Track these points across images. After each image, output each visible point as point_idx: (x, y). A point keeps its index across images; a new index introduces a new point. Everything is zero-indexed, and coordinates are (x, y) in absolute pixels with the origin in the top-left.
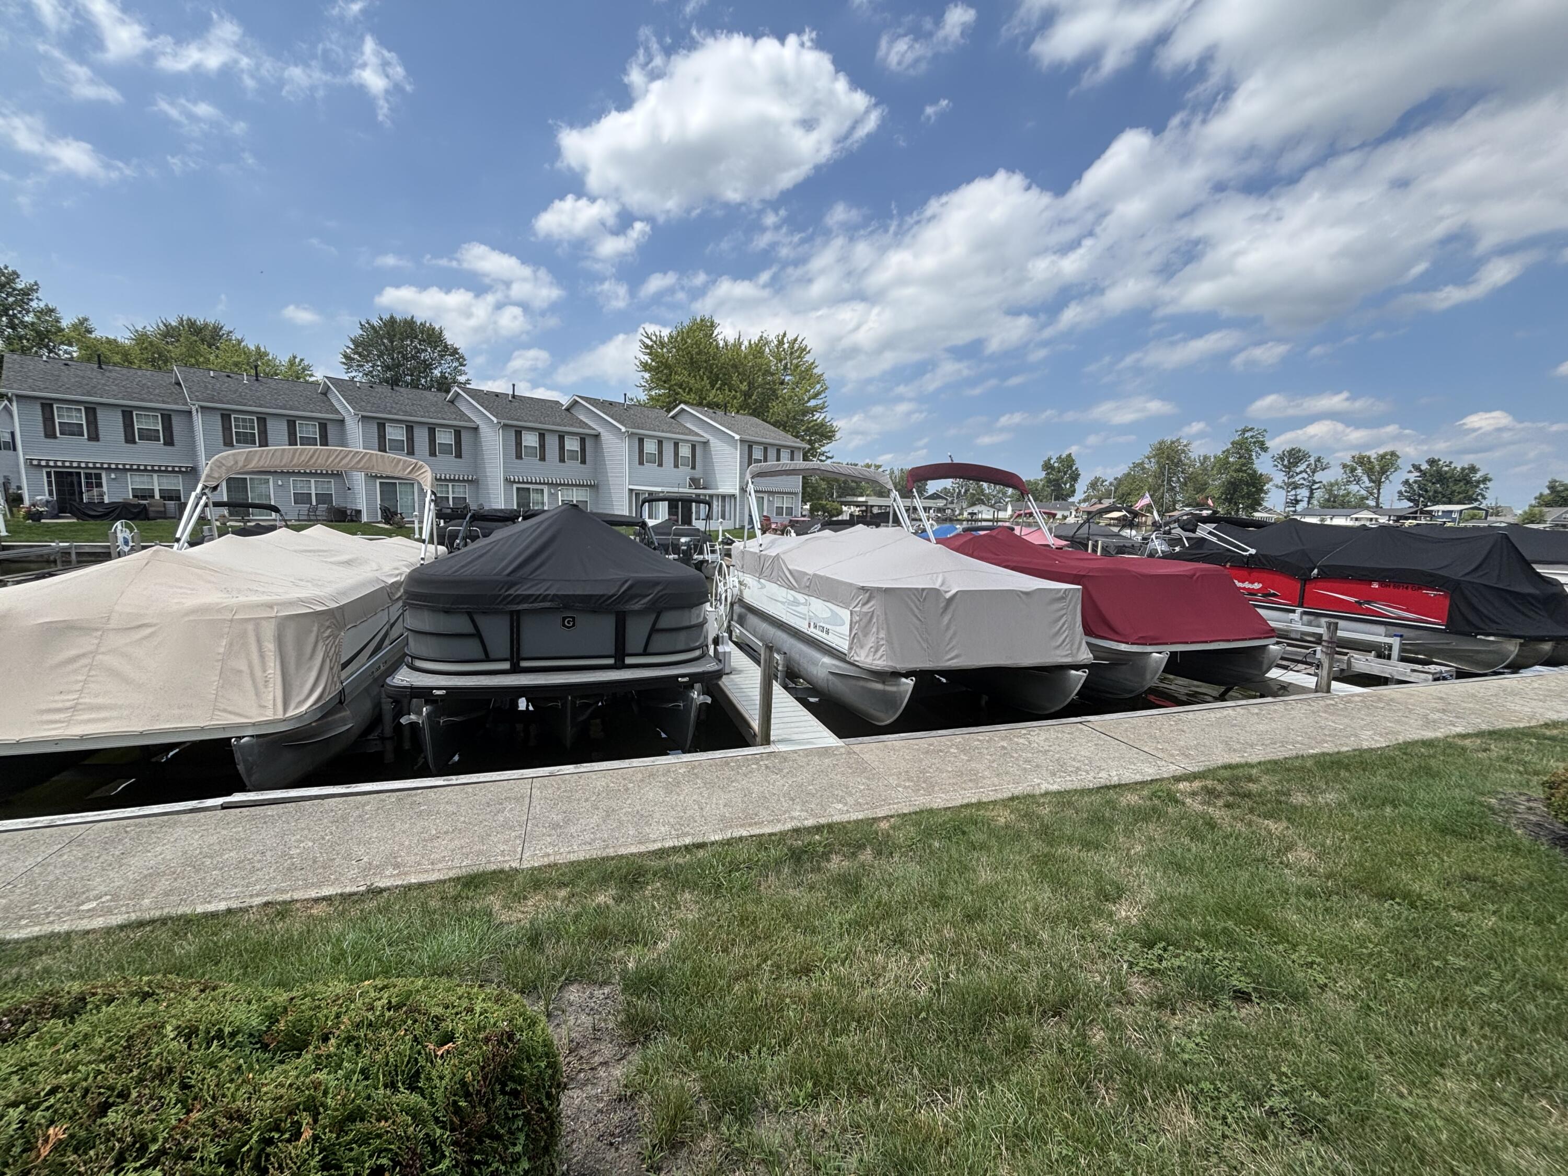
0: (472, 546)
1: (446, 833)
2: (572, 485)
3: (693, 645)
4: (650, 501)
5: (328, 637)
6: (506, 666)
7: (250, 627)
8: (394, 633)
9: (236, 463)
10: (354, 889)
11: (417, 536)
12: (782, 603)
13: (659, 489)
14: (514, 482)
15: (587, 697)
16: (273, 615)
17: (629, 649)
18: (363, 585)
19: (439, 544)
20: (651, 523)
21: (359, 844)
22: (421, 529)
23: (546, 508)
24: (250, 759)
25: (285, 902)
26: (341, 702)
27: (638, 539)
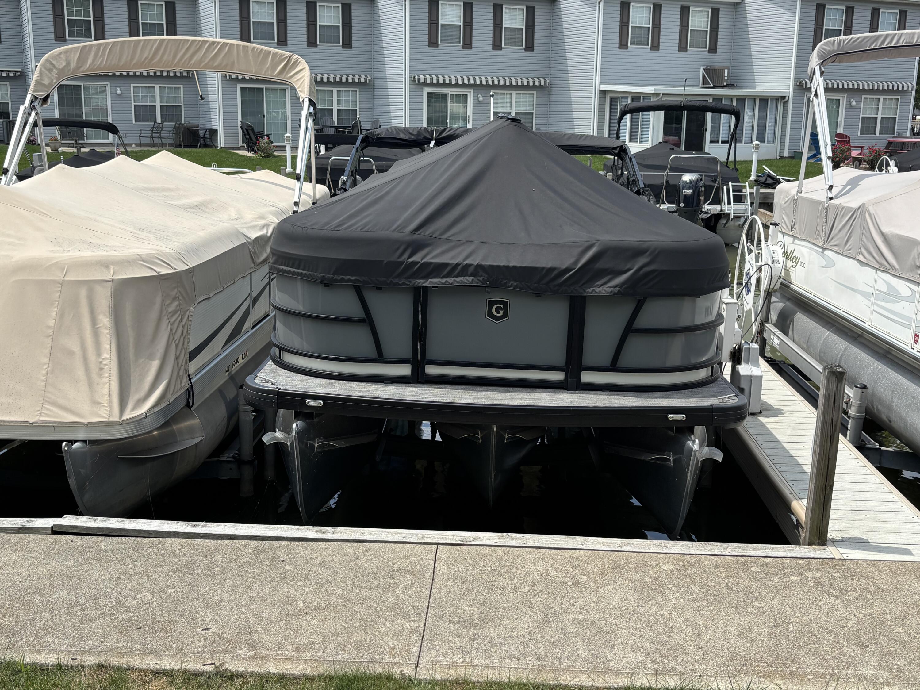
0: (363, 186)
1: (317, 608)
2: (511, 87)
3: (694, 361)
4: (634, 111)
5: (175, 312)
6: (405, 370)
7: (83, 293)
8: (258, 312)
9: (68, 64)
10: (199, 667)
11: (289, 169)
12: (865, 295)
13: (650, 90)
14: (425, 84)
15: (523, 429)
16: (109, 277)
17: (588, 359)
18: (218, 238)
19: (319, 181)
20: (634, 148)
21: (206, 607)
22: (294, 158)
23: (469, 126)
24: (83, 471)
25: (119, 669)
26: (188, 406)
27: (610, 176)
